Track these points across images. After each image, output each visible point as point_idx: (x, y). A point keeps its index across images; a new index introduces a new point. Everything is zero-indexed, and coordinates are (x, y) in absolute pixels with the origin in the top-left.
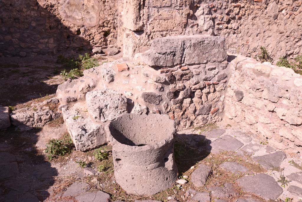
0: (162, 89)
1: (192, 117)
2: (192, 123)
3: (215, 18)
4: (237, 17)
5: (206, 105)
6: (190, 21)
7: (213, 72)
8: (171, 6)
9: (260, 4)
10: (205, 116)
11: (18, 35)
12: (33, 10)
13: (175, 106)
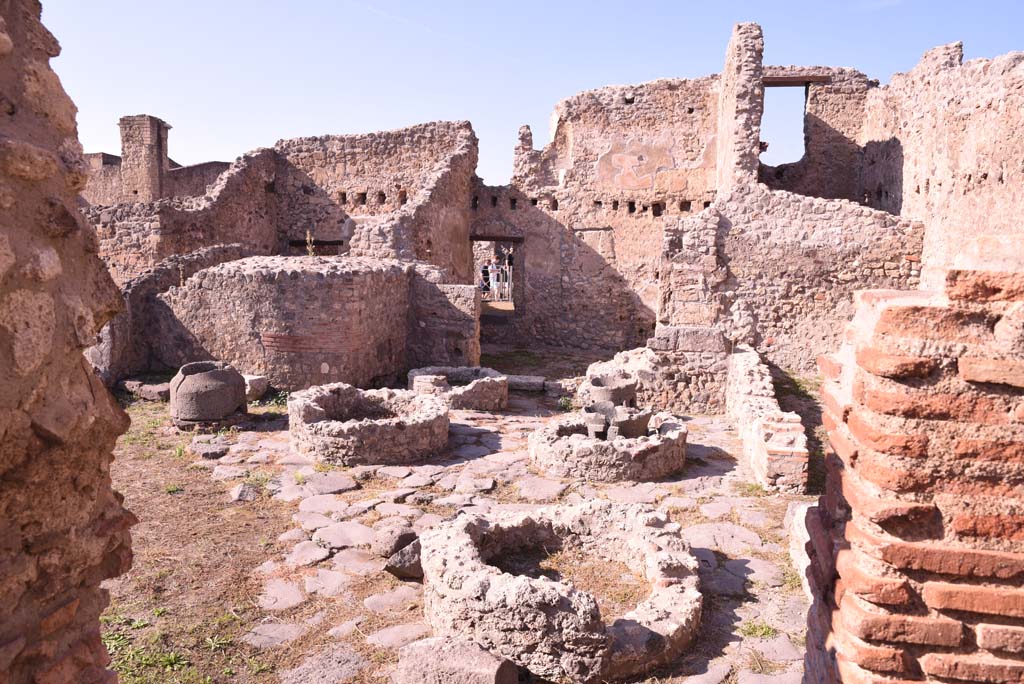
0: (655, 368)
1: (688, 402)
2: (687, 408)
3: (757, 315)
4: (789, 315)
5: (703, 393)
6: (721, 316)
7: (709, 361)
8: (698, 300)
9: (823, 302)
10: (702, 405)
11: (584, 323)
12: (605, 296)
13: (668, 387)
